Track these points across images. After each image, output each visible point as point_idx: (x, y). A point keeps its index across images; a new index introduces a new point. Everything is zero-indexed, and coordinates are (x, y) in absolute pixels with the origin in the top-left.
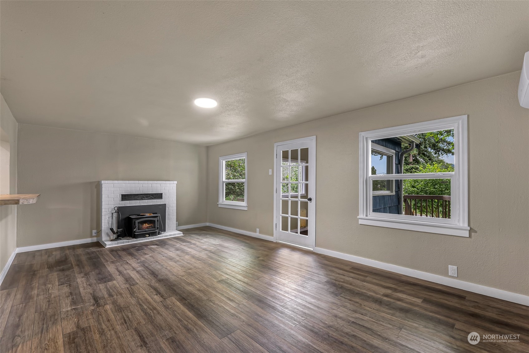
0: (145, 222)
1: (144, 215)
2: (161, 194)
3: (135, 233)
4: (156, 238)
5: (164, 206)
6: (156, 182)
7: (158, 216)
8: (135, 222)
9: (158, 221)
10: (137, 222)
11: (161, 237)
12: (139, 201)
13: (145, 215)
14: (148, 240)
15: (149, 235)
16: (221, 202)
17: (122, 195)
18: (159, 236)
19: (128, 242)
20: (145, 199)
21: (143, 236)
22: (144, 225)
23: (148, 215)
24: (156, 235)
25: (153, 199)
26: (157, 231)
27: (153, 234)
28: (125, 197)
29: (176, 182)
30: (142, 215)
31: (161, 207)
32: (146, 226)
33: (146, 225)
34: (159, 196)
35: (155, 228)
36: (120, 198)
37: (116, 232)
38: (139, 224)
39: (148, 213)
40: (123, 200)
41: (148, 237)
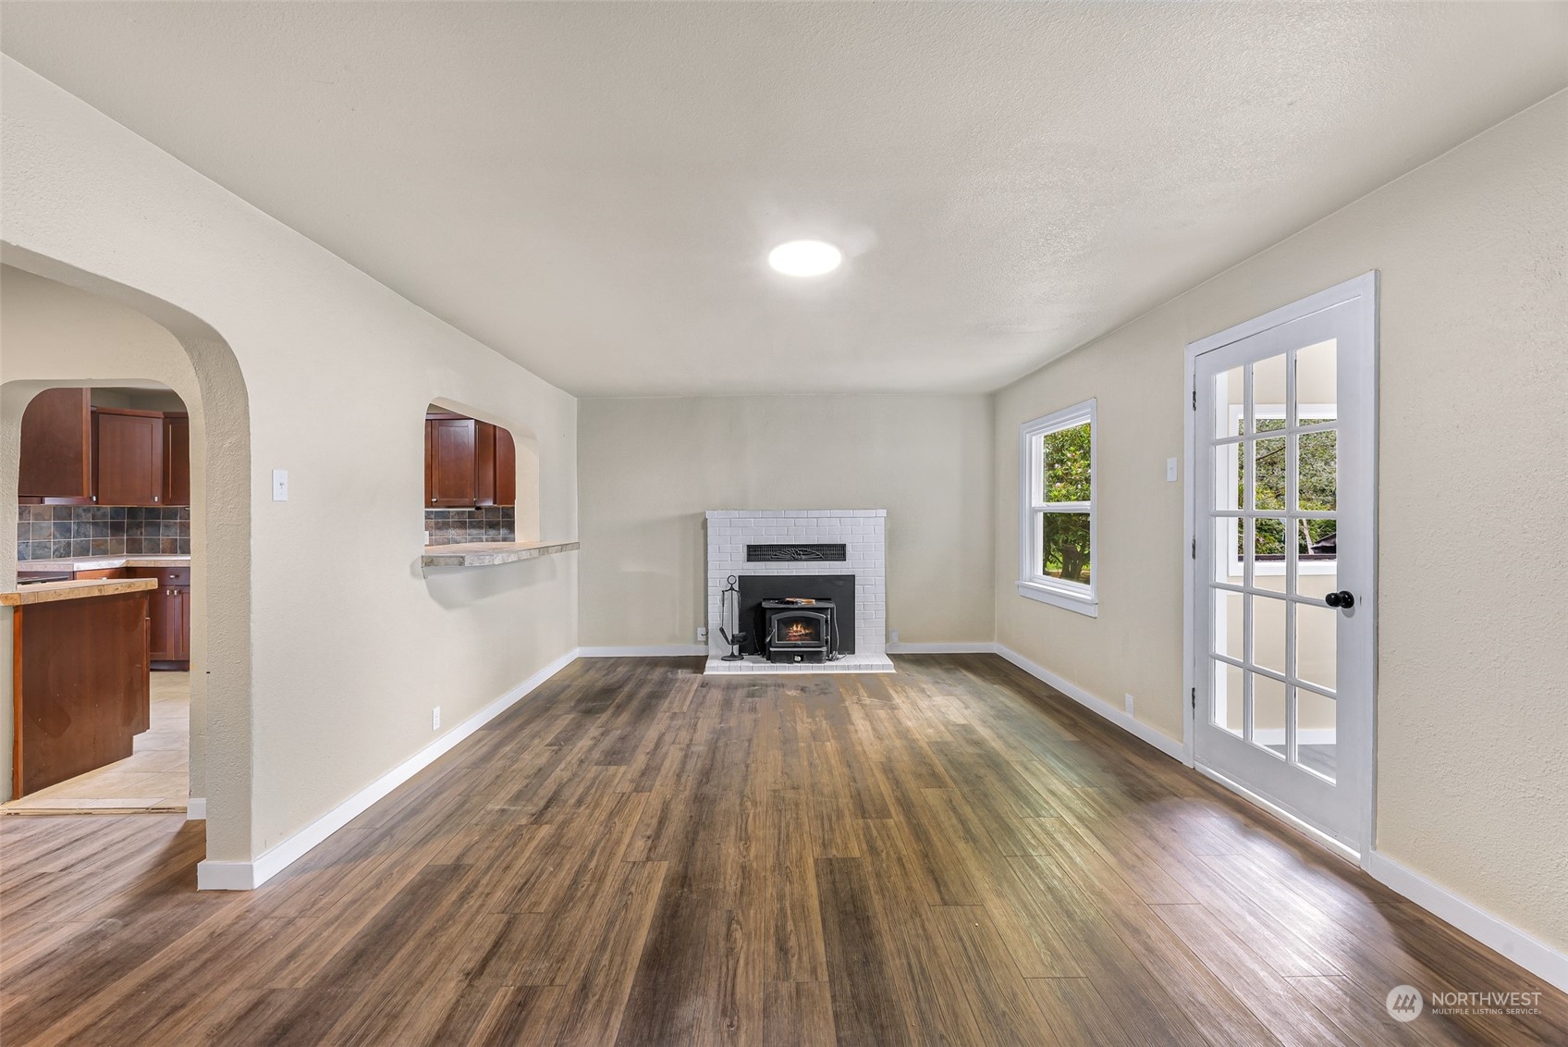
0: (796, 621)
1: (793, 603)
2: (843, 546)
3: (771, 649)
4: (819, 668)
5: (850, 580)
6: (828, 513)
7: (827, 608)
8: (771, 618)
9: (827, 621)
10: (775, 618)
11: (832, 667)
12: (787, 563)
13: (797, 603)
14: (797, 670)
15: (803, 657)
16: (1028, 579)
17: (749, 547)
18: (828, 663)
19: (752, 669)
20: (801, 560)
21: (788, 658)
22: (795, 628)
23: (803, 602)
24: (820, 661)
25: (820, 559)
26: (824, 649)
27: (814, 657)
28: (755, 553)
29: (883, 512)
30: (788, 603)
31: (841, 583)
32: (796, 632)
33: (797, 629)
34: (838, 552)
35: (819, 640)
36: (743, 553)
37: (730, 638)
38: (781, 625)
39: (804, 598)
40: (750, 559)
41: (799, 662)
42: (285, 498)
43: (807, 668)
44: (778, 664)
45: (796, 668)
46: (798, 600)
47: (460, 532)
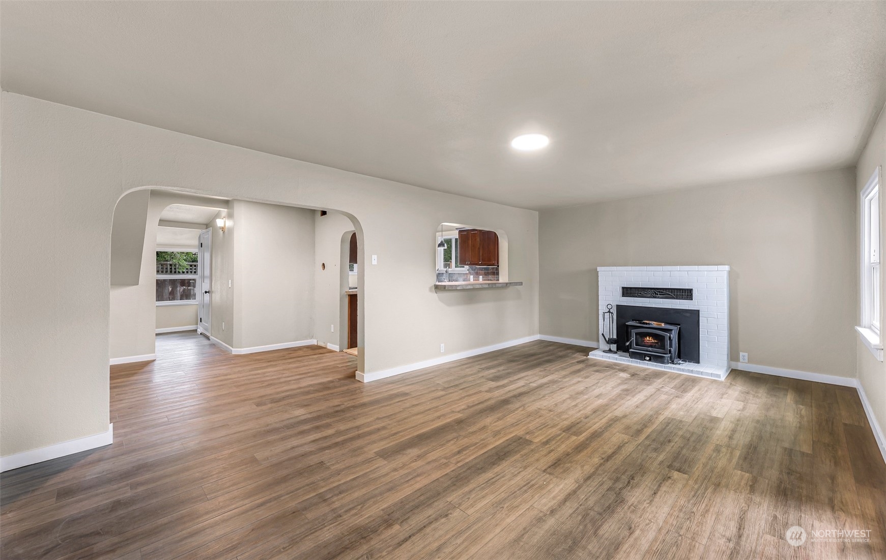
0: (649, 335)
1: (649, 324)
2: (690, 291)
3: (630, 350)
4: (661, 367)
5: (697, 313)
6: (678, 268)
7: (671, 330)
8: (631, 331)
10: (633, 331)
11: (670, 368)
12: (648, 299)
15: (650, 357)
17: (624, 288)
18: (670, 365)
20: (658, 298)
21: (641, 357)
22: (648, 338)
23: (654, 324)
24: (663, 363)
25: (673, 298)
27: (659, 360)
28: (628, 292)
29: (727, 268)
30: (644, 323)
31: (688, 315)
32: (649, 340)
34: (687, 294)
35: (664, 349)
36: (620, 292)
37: (607, 340)
38: (638, 336)
39: (655, 321)
40: (624, 295)
41: (647, 360)
42: (376, 263)
43: (653, 365)
44: (634, 360)
45: (644, 364)
46: (650, 322)
47: (493, 276)
